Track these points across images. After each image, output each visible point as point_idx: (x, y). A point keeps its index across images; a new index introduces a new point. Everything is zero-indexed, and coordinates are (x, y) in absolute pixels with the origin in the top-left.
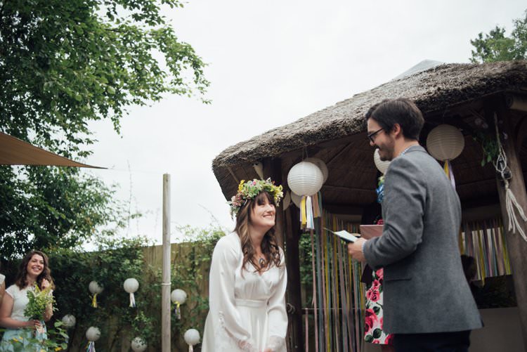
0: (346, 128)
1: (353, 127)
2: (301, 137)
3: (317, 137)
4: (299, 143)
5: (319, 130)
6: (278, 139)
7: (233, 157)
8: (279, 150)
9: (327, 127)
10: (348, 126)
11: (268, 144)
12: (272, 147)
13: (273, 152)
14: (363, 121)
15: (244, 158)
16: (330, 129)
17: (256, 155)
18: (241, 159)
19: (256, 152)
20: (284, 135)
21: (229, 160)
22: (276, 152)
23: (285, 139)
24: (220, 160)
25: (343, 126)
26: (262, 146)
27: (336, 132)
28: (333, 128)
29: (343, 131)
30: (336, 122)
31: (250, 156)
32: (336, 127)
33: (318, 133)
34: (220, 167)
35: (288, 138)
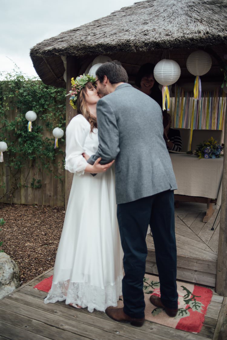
0: (136, 47)
1: (142, 47)
2: (102, 47)
3: (113, 49)
4: (100, 51)
5: (116, 44)
6: (84, 45)
7: (48, 52)
8: (84, 53)
9: (123, 44)
10: (138, 46)
11: (76, 46)
12: (79, 50)
13: (79, 54)
14: (150, 44)
15: (57, 54)
16: (124, 46)
17: (66, 53)
18: (54, 54)
19: (66, 51)
20: (88, 43)
21: (44, 53)
22: (81, 54)
23: (89, 46)
24: (38, 51)
25: (134, 45)
26: (71, 47)
27: (128, 49)
28: (126, 45)
29: (133, 49)
30: (129, 40)
31: (62, 53)
32: (129, 45)
33: (115, 46)
34: (37, 56)
35: (92, 46)
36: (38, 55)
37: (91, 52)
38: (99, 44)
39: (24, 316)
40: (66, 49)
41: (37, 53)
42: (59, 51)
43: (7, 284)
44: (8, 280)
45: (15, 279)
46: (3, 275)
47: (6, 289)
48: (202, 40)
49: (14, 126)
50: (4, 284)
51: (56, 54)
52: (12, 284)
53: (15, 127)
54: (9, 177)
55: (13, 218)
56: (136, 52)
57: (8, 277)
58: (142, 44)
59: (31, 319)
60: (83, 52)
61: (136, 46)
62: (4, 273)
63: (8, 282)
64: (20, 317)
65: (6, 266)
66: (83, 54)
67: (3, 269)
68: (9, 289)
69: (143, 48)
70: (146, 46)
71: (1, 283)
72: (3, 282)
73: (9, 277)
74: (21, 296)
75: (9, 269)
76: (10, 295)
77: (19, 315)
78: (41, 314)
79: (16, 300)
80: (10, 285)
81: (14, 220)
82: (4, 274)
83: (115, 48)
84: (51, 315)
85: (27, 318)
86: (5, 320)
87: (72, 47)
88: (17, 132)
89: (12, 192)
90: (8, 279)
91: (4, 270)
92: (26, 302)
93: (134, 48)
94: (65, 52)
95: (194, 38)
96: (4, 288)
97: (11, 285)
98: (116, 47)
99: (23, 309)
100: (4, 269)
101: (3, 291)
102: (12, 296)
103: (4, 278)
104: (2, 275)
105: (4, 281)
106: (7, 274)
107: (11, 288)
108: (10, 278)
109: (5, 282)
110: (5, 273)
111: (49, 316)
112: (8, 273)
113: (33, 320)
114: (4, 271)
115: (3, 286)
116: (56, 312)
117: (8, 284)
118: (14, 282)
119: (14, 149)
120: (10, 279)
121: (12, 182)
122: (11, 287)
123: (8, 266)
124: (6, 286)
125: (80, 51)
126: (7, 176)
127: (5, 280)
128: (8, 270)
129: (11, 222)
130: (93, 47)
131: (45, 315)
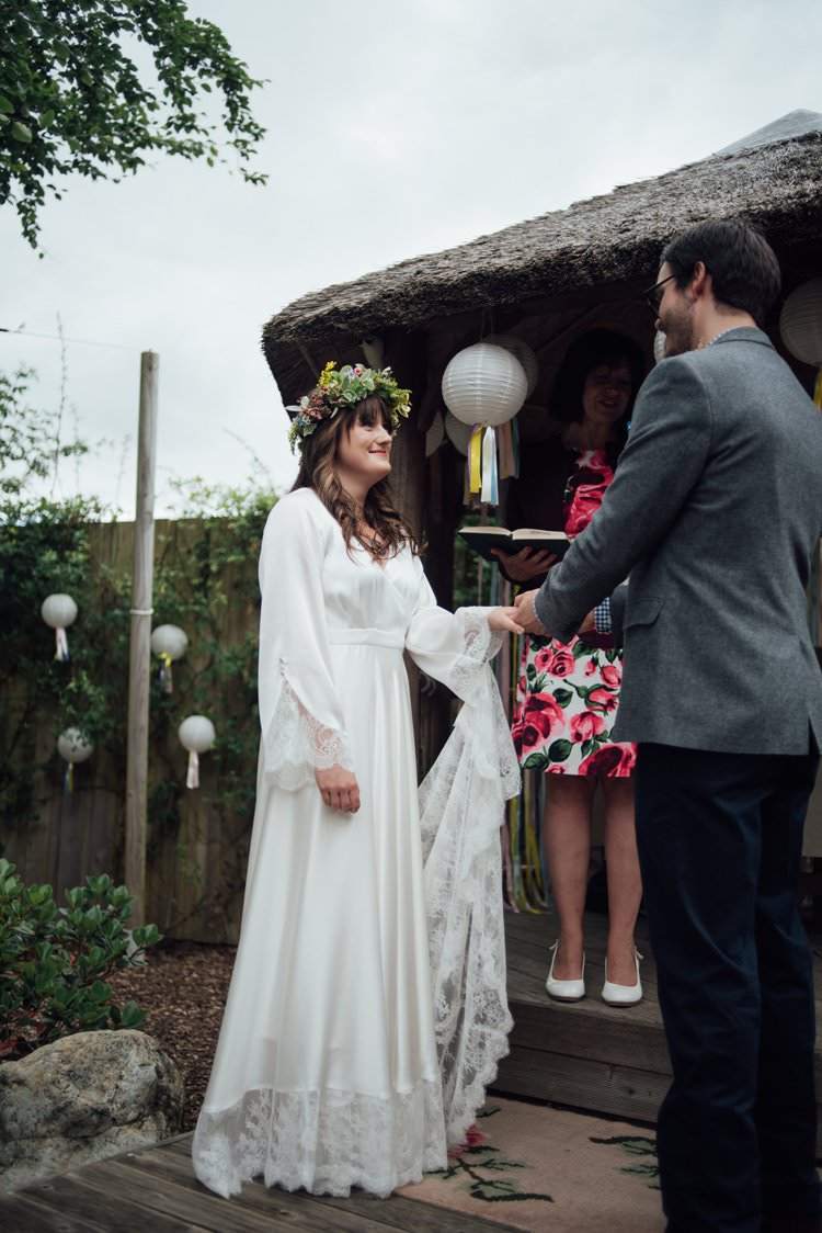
0: (591, 267)
2: (481, 283)
3: (519, 283)
4: (476, 297)
5: (527, 267)
6: (425, 284)
7: (314, 323)
8: (426, 311)
9: (547, 262)
10: (597, 265)
11: (401, 294)
12: (411, 302)
13: (410, 315)
14: (635, 253)
15: (341, 326)
16: (553, 268)
17: (370, 319)
18: (332, 326)
19: (370, 312)
20: (440, 276)
21: (305, 327)
22: (417, 315)
23: (442, 285)
24: (283, 326)
25: (586, 263)
26: (385, 297)
27: (566, 276)
28: (560, 266)
29: (583, 275)
30: (567, 250)
31: (356, 319)
32: (568, 263)
33: (522, 275)
34: (281, 342)
35: (449, 283)
36: (283, 338)
37: (448, 304)
38: (473, 275)
39: (163, 1212)
40: (368, 307)
41: (282, 332)
42: (349, 317)
43: (130, 1123)
44: (133, 1106)
45: (161, 1113)
46: (117, 1087)
47: (122, 1138)
48: (809, 213)
49: (240, 663)
50: (119, 1122)
51: (338, 328)
52: (149, 1124)
53: (243, 666)
54: (217, 847)
55: (214, 981)
56: (592, 284)
57: (133, 1094)
58: (610, 255)
59: (188, 1225)
60: (423, 308)
61: (591, 265)
62: (121, 1077)
63: (132, 1115)
64: (149, 1213)
65: (133, 1053)
66: (423, 315)
67: (119, 1064)
68: (134, 1140)
69: (615, 267)
70: (622, 262)
71: (109, 1116)
72: (115, 1110)
73: (138, 1096)
74: (171, 1160)
75: (143, 1065)
76: (130, 1155)
77: (148, 1209)
78: (229, 1214)
79: (150, 1167)
80: (140, 1128)
81: (218, 986)
82: (123, 1084)
83: (523, 279)
84: (264, 1221)
85: (171, 1218)
86: (91, 1217)
87: (390, 296)
88: (248, 683)
89: (223, 899)
90: (135, 1102)
91: (123, 1068)
92: (183, 1176)
93: (584, 272)
94: (366, 316)
95: (780, 210)
96: (117, 1134)
97: (144, 1127)
98: (527, 277)
99: (166, 1195)
100: (122, 1065)
101: (114, 1146)
102: (137, 1157)
103: (121, 1099)
104: (113, 1086)
105: (119, 1110)
106: (132, 1082)
107: (142, 1138)
108: (141, 1099)
109: (122, 1112)
110: (126, 1080)
111: (255, 1221)
112: (135, 1079)
113: (194, 1227)
114: (124, 1072)
115: (116, 1129)
116: (284, 1214)
117: (134, 1121)
118: (157, 1120)
119: (235, 743)
120: (143, 1106)
121: (227, 863)
122: (144, 1135)
123: (138, 1054)
124: (125, 1127)
125: (413, 308)
126: (210, 842)
127: (123, 1105)
128: (137, 1068)
129: (204, 991)
130: (454, 286)
131: (241, 1219)
